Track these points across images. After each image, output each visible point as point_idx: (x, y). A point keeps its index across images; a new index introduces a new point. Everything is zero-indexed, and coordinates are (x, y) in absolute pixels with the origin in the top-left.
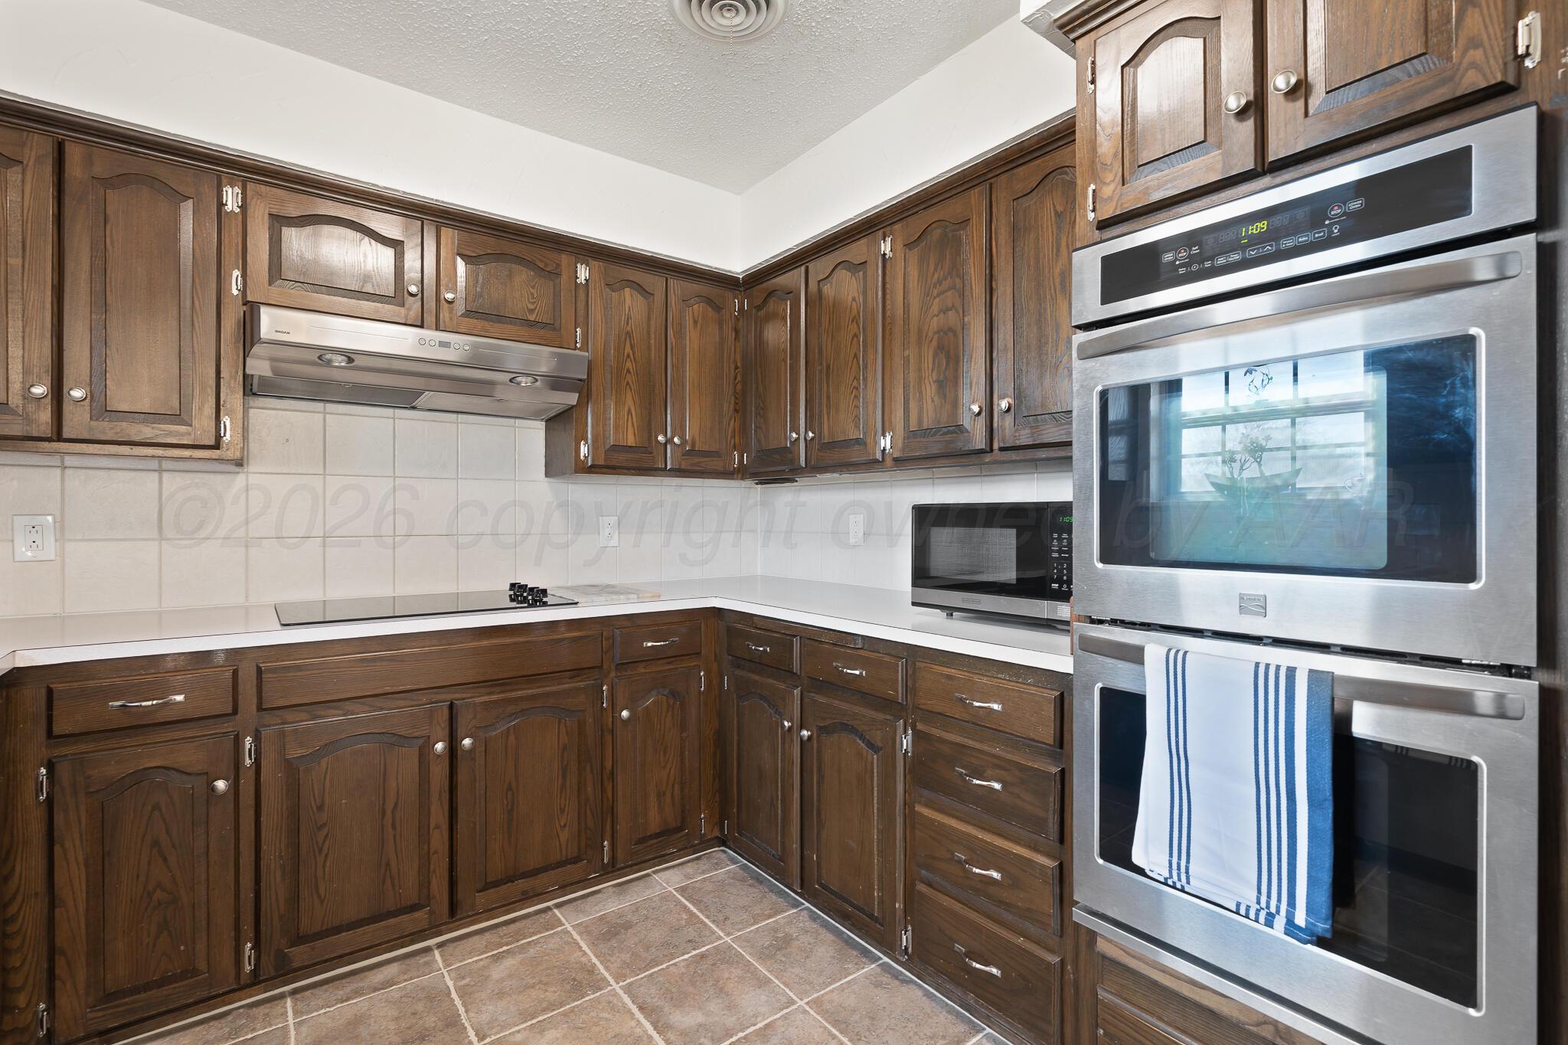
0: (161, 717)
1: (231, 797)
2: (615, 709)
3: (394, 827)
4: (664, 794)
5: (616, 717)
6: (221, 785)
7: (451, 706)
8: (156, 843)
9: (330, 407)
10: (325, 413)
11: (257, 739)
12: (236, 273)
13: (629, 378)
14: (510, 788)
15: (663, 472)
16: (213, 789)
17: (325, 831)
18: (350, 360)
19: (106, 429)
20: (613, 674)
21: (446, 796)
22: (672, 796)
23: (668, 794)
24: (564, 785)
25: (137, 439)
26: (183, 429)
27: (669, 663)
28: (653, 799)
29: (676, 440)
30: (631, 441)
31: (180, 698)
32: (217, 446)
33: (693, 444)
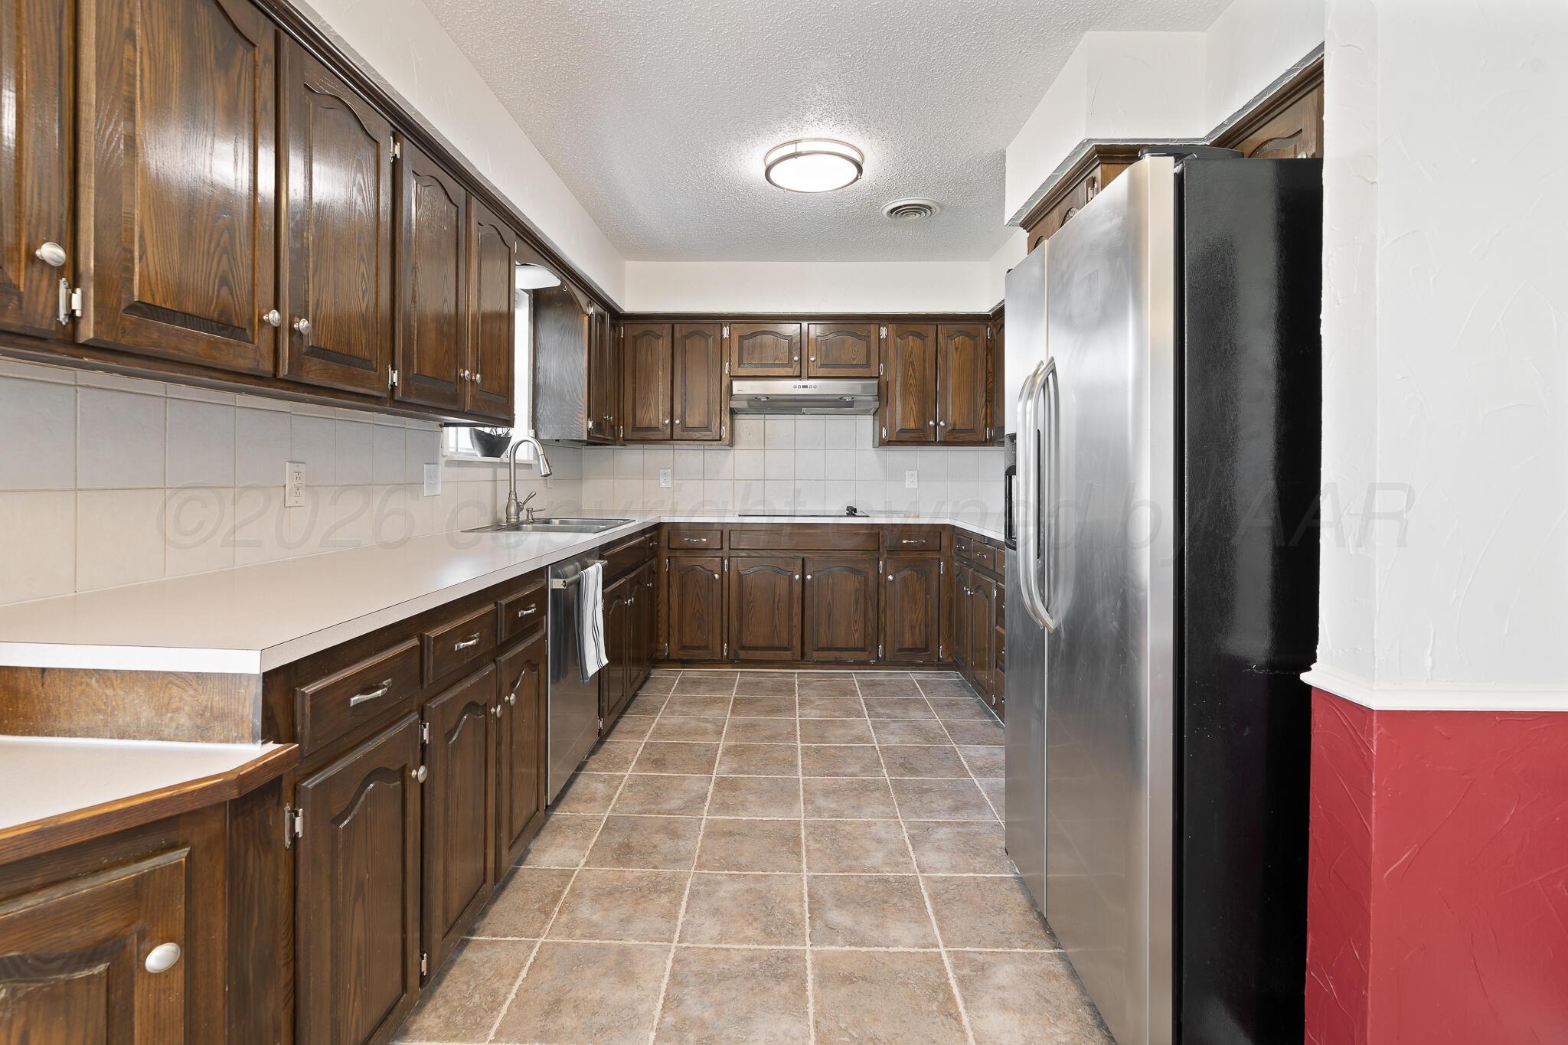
0: (699, 546)
1: (720, 582)
2: (886, 574)
3: (778, 610)
4: (915, 627)
5: (886, 579)
6: (717, 576)
7: (803, 559)
8: (697, 594)
9: (767, 417)
10: (765, 419)
11: (729, 561)
12: (727, 364)
13: (911, 389)
14: (829, 604)
15: (934, 443)
16: (714, 577)
17: (752, 604)
18: (768, 398)
19: (686, 435)
20: (885, 556)
21: (800, 601)
22: (920, 629)
23: (917, 627)
24: (857, 608)
25: (694, 438)
26: (708, 433)
27: (920, 554)
28: (907, 629)
29: (942, 423)
30: (912, 426)
31: (704, 540)
32: (720, 440)
33: (955, 424)
